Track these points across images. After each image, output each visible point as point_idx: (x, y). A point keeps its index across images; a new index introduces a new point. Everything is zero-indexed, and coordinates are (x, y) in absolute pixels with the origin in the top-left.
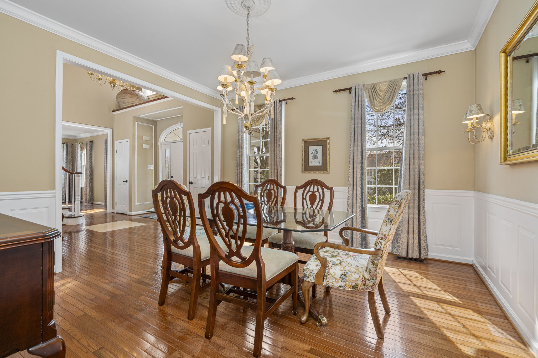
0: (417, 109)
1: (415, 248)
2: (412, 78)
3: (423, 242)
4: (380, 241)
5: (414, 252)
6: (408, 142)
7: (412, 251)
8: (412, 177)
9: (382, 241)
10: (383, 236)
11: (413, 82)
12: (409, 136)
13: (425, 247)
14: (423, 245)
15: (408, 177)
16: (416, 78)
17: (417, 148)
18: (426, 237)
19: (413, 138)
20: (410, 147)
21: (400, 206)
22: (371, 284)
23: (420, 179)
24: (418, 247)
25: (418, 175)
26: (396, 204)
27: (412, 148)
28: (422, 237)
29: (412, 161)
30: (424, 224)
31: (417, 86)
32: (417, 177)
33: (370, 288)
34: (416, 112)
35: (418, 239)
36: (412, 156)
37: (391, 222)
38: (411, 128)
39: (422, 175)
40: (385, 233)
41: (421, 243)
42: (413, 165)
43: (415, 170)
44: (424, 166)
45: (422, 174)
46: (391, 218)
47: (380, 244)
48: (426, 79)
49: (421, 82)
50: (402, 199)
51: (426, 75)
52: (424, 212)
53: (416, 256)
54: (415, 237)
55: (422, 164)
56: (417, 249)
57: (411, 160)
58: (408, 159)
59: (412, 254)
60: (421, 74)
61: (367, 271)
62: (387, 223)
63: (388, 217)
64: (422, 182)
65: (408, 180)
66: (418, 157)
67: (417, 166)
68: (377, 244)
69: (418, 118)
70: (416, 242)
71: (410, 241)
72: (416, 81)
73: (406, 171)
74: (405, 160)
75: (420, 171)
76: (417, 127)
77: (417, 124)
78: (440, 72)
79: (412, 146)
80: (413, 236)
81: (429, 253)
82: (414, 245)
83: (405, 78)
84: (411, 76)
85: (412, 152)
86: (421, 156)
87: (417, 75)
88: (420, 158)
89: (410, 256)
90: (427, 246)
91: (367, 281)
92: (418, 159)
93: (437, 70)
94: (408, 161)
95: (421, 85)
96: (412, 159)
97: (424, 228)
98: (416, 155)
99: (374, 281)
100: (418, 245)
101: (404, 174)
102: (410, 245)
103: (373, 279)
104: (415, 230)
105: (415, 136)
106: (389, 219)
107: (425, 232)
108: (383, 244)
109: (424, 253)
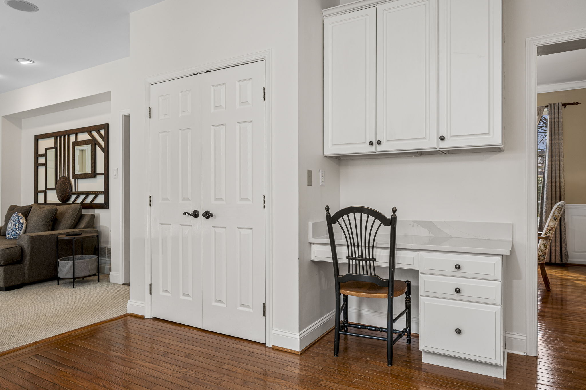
0: (558, 134)
1: (557, 254)
2: (553, 108)
3: (564, 249)
4: (549, 231)
5: (557, 258)
6: (550, 163)
7: (555, 257)
8: (554, 193)
9: (550, 231)
10: (550, 228)
11: (553, 111)
12: (551, 158)
13: (566, 253)
14: (564, 252)
15: (550, 193)
16: (556, 108)
17: (557, 168)
18: (566, 245)
19: (554, 160)
20: (552, 167)
21: (561, 210)
22: (542, 258)
23: (561, 195)
24: (560, 253)
25: (559, 191)
26: (559, 209)
27: (554, 169)
28: (563, 245)
29: (554, 180)
30: (565, 234)
31: (557, 115)
32: (558, 193)
33: (542, 261)
34: (557, 137)
35: (560, 247)
36: (554, 175)
37: (556, 220)
38: (553, 151)
39: (563, 192)
40: (552, 226)
41: (562, 250)
42: (555, 183)
43: (557, 187)
44: (564, 183)
45: (562, 190)
46: (556, 218)
47: (549, 233)
48: (565, 108)
49: (561, 111)
50: (562, 206)
51: (565, 105)
52: (565, 224)
53: (558, 261)
54: (557, 245)
55: (563, 182)
56: (559, 255)
57: (552, 178)
58: (550, 177)
59: (555, 260)
60: (560, 104)
61: (540, 251)
62: (553, 220)
63: (554, 217)
64: (562, 197)
65: (550, 196)
66: (559, 176)
67: (558, 184)
68: (547, 233)
69: (558, 143)
70: (558, 249)
71: (553, 248)
72: (556, 110)
73: (549, 188)
74: (548, 179)
75: (561, 188)
76: (558, 150)
77: (558, 147)
78: (577, 103)
79: (554, 166)
80: (555, 244)
81: (569, 259)
82: (557, 252)
83: (547, 107)
84: (552, 105)
85: (554, 172)
86: (562, 175)
87: (557, 105)
88: (561, 177)
89: (553, 261)
90: (567, 253)
91: (540, 256)
92: (559, 178)
93: (575, 102)
94: (550, 179)
95: (561, 114)
96: (554, 177)
97: (565, 237)
98: (558, 174)
99: (544, 256)
100: (560, 251)
101: (547, 190)
102: (553, 252)
103: (544, 255)
104: (557, 239)
105: (556, 158)
106: (554, 218)
107: (565, 241)
108: (551, 233)
109: (565, 258)
